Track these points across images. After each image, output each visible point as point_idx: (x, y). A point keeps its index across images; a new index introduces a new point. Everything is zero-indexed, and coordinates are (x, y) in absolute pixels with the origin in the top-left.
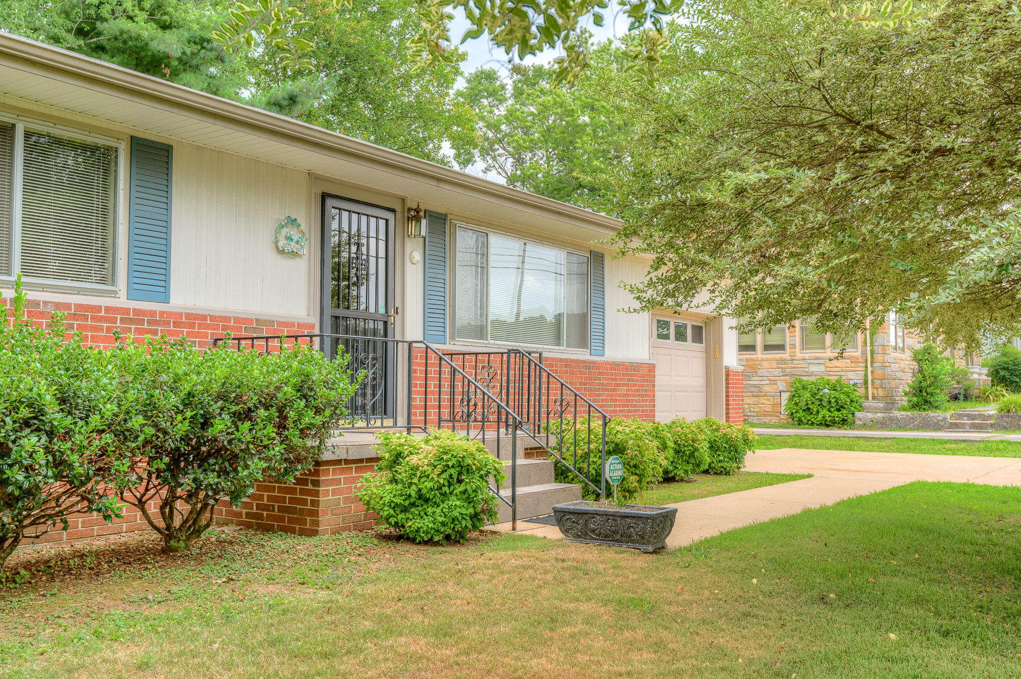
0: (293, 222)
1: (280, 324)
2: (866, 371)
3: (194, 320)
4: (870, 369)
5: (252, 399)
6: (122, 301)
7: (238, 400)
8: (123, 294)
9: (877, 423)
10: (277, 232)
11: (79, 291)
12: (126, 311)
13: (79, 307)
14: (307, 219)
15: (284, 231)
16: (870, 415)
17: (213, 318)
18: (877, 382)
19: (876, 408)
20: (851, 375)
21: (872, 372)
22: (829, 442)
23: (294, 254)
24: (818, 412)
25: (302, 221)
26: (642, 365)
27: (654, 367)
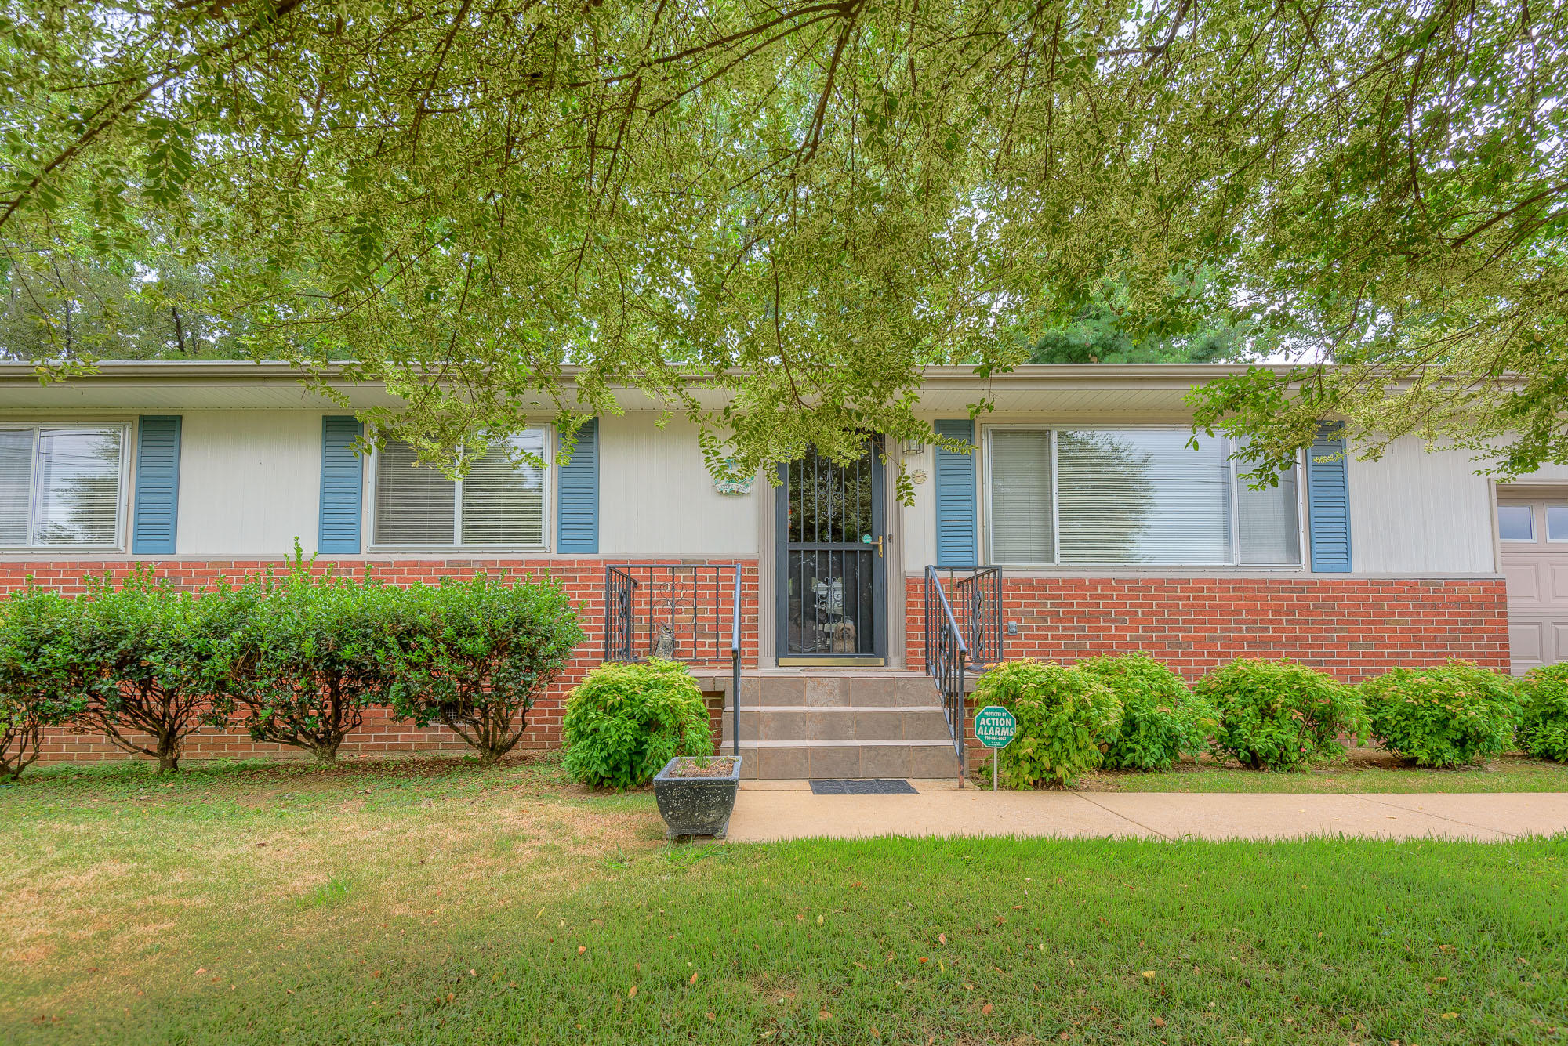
6: (549, 555)
8: (553, 550)
11: (512, 550)
23: (736, 494)
26: (1461, 582)
27: (1501, 585)
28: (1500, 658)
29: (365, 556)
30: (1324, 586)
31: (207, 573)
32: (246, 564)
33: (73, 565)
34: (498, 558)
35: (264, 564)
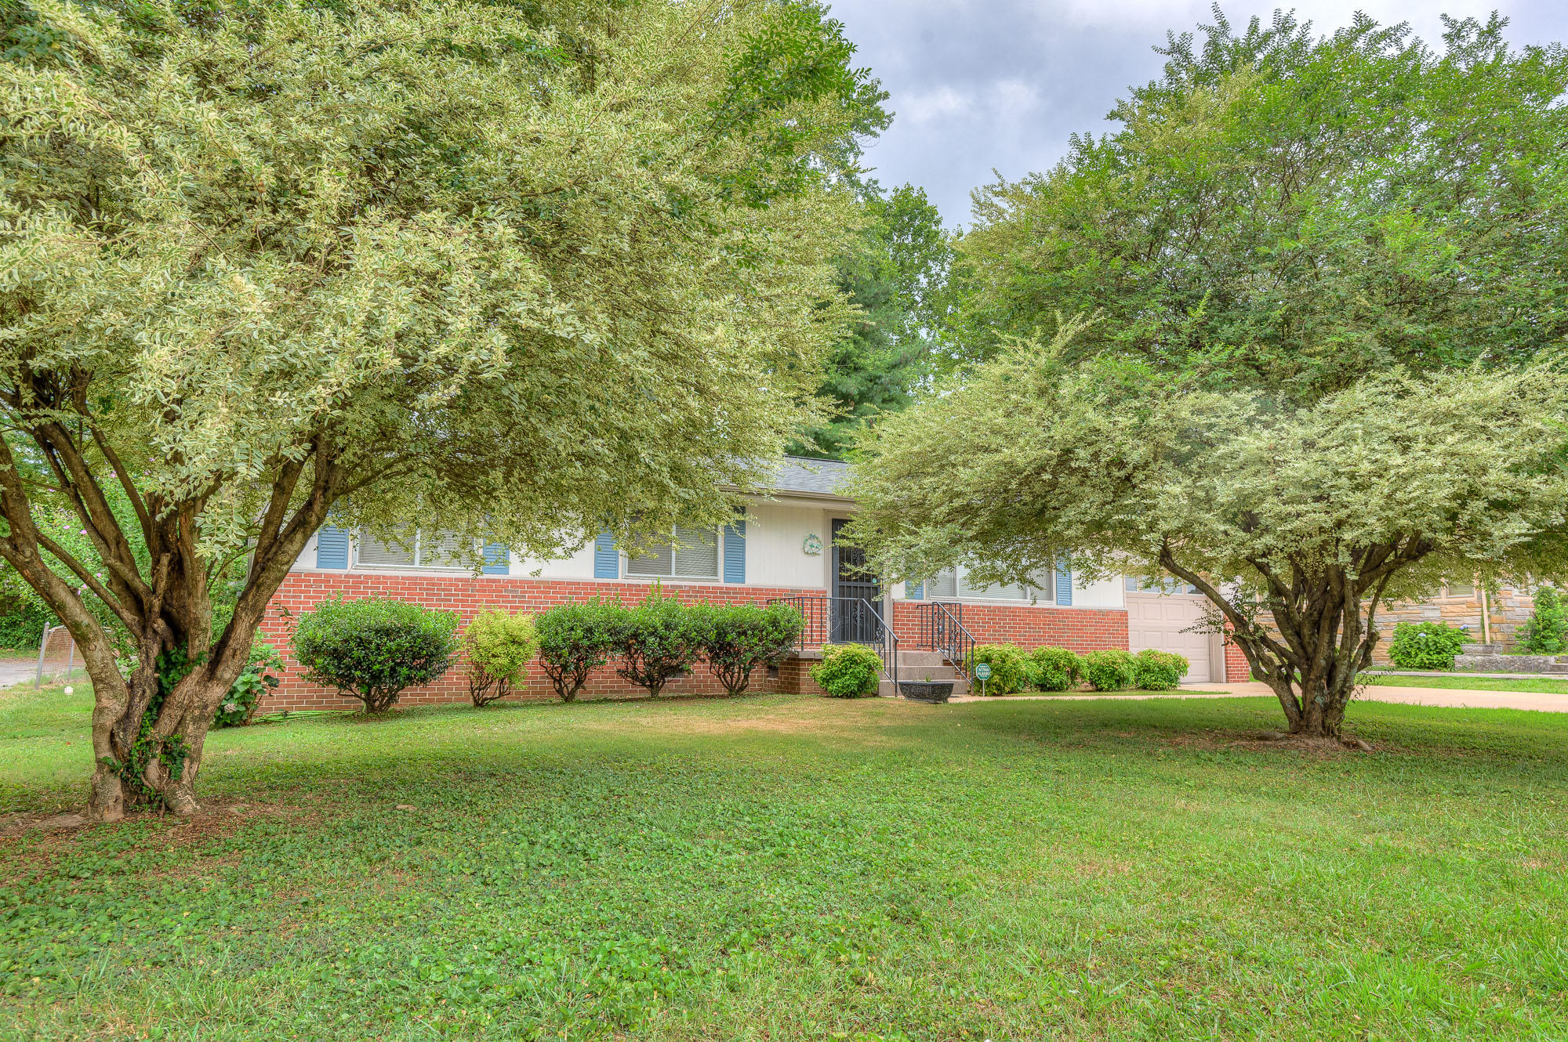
0: (812, 537)
1: (805, 591)
2: (1482, 615)
3: (756, 591)
4: (1486, 614)
5: (746, 626)
6: (722, 583)
7: (740, 627)
8: (722, 580)
9: (1477, 666)
10: (805, 543)
11: (701, 580)
12: (722, 588)
13: (700, 587)
14: (822, 533)
15: (809, 542)
16: (1469, 658)
17: (767, 590)
18: (1495, 627)
19: (1476, 651)
20: (1468, 620)
21: (1489, 617)
22: (1411, 680)
23: (814, 554)
24: (1417, 655)
25: (820, 535)
26: (1111, 611)
27: (1126, 612)
28: (1126, 646)
29: (620, 580)
30: (1062, 612)
31: (534, 587)
32: (559, 583)
33: (450, 579)
34: (697, 584)
35: (569, 583)
